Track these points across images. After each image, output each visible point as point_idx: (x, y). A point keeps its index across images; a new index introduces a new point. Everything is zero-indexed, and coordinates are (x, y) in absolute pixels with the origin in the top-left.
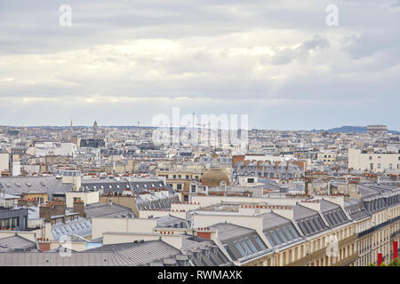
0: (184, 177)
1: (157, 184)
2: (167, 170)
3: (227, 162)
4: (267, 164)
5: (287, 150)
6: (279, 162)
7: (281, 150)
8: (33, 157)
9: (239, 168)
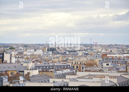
0: (79, 63)
1: (67, 66)
2: (72, 60)
3: (100, 57)
4: (116, 58)
5: (126, 52)
6: (121, 57)
7: (124, 52)
8: (25, 55)
9: (104, 59)
